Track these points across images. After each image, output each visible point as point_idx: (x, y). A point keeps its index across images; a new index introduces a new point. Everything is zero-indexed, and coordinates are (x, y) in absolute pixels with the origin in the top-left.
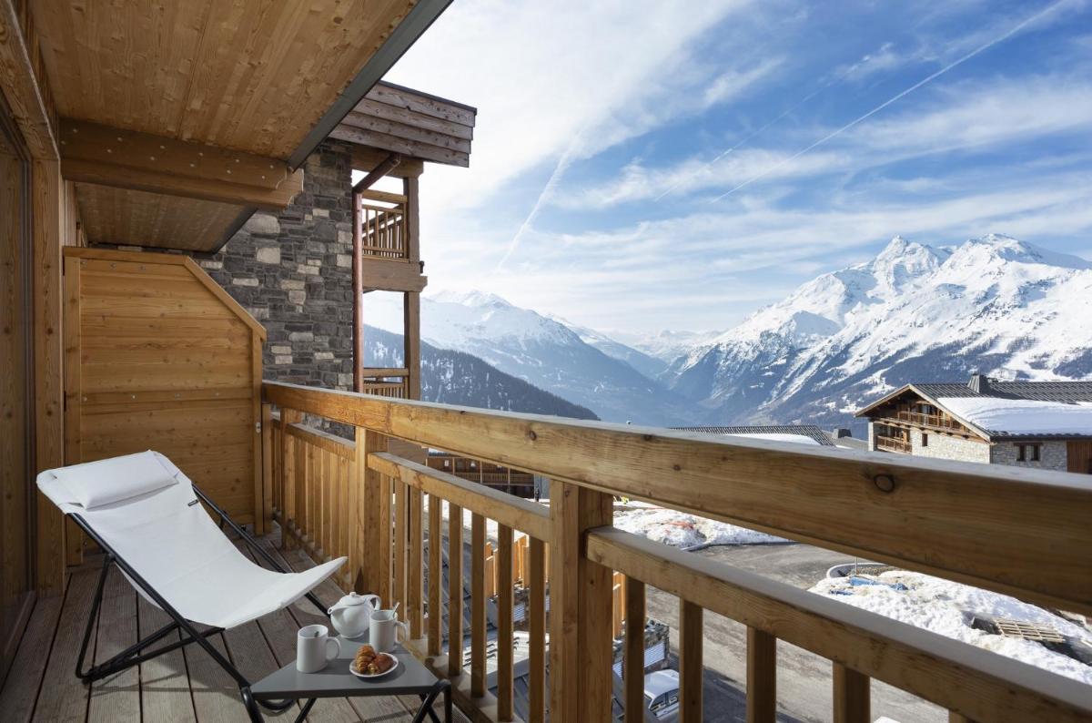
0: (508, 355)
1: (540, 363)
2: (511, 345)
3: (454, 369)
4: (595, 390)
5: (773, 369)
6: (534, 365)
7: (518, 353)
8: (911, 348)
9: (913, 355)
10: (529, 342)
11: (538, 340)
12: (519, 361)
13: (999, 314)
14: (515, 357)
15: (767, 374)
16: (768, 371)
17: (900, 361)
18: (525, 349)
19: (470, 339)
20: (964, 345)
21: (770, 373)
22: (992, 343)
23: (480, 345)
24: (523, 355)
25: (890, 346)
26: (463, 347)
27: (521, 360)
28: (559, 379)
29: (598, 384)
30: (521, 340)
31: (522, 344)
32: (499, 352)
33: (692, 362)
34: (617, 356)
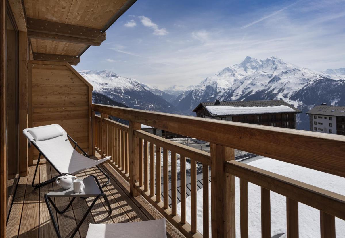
0: (117, 94)
1: (130, 97)
2: (118, 90)
3: (95, 100)
4: (150, 107)
5: (210, 99)
6: (127, 98)
7: (121, 93)
8: (252, 91)
9: (253, 94)
10: (125, 90)
11: (129, 89)
12: (122, 97)
13: (275, 81)
14: (120, 95)
15: (208, 100)
16: (209, 99)
17: (249, 95)
18: (124, 92)
19: (102, 88)
20: (266, 91)
21: (209, 100)
22: (273, 90)
23: (106, 91)
24: (123, 94)
25: (246, 91)
26: (99, 91)
27: (122, 96)
28: (137, 103)
29: (151, 105)
30: (122, 89)
31: (123, 90)
32: (114, 93)
33: (184, 97)
34: (158, 94)
